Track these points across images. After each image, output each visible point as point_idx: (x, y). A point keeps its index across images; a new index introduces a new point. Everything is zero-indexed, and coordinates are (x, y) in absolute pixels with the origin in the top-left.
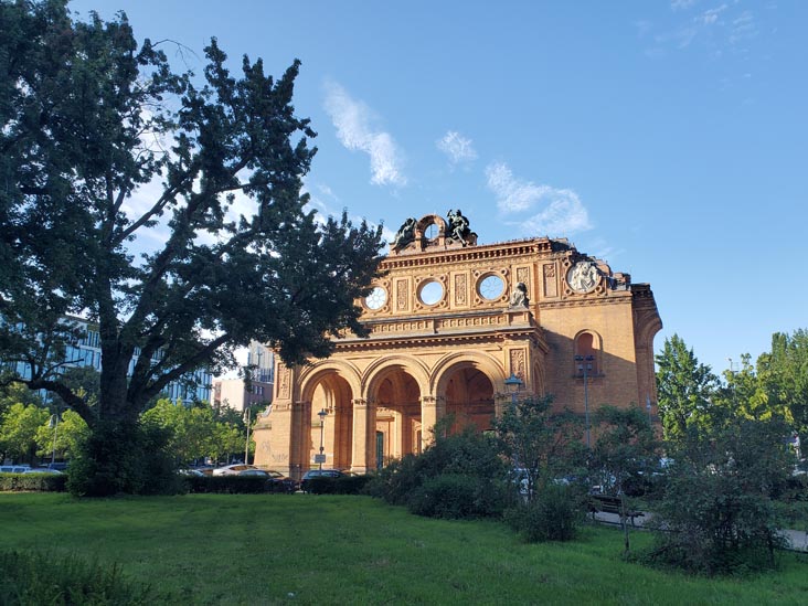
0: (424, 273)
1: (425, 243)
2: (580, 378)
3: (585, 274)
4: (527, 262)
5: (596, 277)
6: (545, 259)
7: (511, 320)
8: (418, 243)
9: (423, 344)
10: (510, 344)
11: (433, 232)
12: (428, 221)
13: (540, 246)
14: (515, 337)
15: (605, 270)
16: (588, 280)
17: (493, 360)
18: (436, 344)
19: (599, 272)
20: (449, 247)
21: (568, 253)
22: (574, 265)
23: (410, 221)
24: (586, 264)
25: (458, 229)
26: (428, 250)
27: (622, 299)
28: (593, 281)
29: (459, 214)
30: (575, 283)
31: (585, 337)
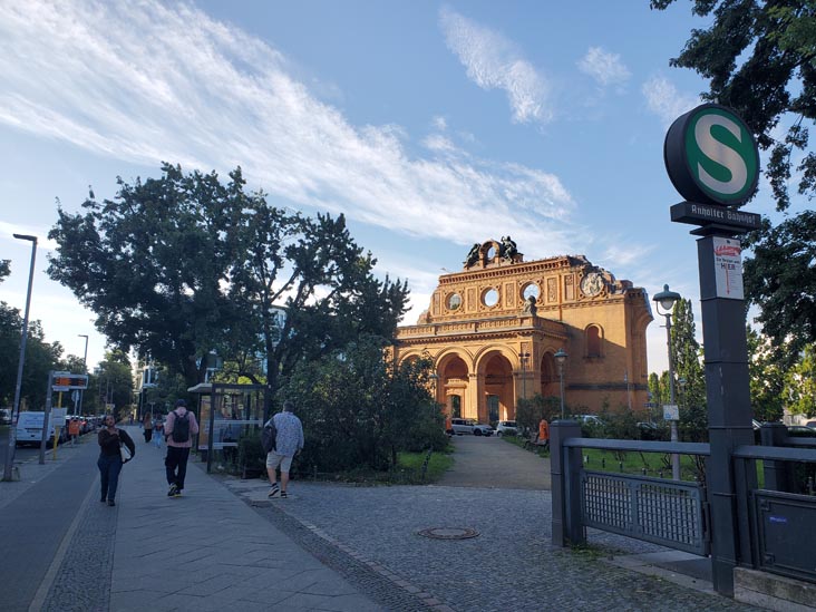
0: (485, 284)
1: (486, 261)
2: (589, 359)
3: (593, 283)
4: (554, 274)
5: (601, 284)
6: (566, 272)
7: (522, 322)
8: (481, 262)
9: (468, 339)
10: (521, 339)
11: (492, 253)
12: (488, 245)
13: (562, 263)
14: (523, 335)
15: (609, 278)
16: (595, 287)
17: (511, 350)
18: (476, 339)
19: (604, 280)
20: (502, 265)
21: (582, 267)
22: (586, 276)
23: (476, 245)
24: (594, 275)
25: (509, 250)
26: (488, 267)
27: (617, 301)
28: (598, 288)
29: (509, 239)
30: (586, 290)
31: (592, 329)
